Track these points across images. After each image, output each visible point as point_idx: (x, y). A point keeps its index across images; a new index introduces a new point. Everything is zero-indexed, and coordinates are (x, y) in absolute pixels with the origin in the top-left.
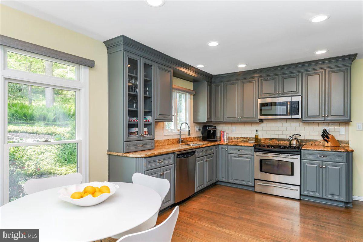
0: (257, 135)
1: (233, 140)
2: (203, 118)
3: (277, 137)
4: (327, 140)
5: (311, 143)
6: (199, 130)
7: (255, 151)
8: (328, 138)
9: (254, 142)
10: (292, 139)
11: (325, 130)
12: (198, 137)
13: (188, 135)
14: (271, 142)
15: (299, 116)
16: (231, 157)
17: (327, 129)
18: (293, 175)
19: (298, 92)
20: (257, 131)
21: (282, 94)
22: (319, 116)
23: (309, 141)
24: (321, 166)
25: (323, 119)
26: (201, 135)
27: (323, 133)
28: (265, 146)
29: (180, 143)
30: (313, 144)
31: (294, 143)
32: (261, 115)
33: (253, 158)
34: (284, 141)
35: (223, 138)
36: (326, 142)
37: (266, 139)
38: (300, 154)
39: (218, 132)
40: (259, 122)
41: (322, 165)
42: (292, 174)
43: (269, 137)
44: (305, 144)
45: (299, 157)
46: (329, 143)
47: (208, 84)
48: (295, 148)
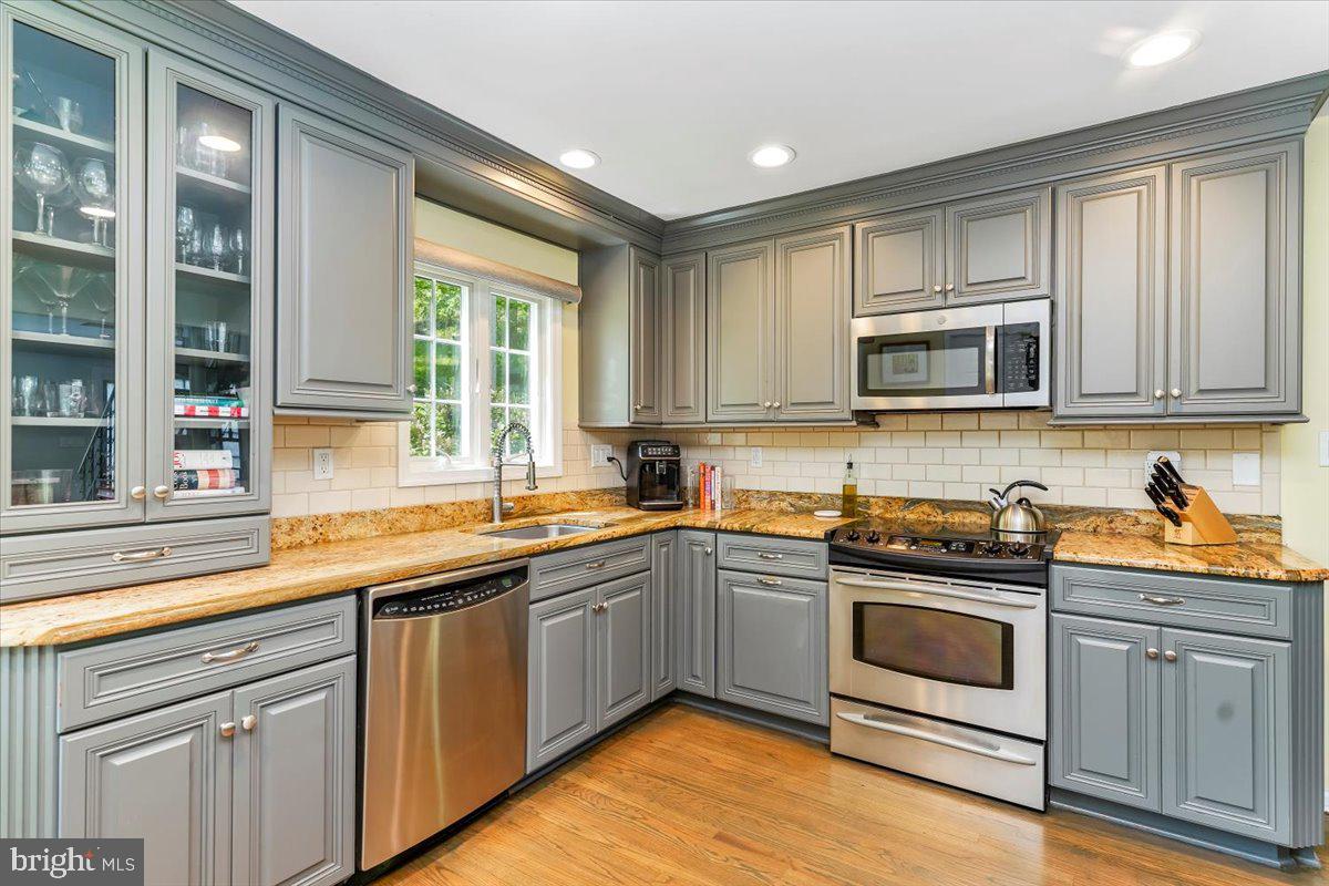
0: (850, 482)
1: (754, 504)
2: (617, 410)
3: (938, 496)
4: (1177, 510)
5: (1092, 521)
6: (610, 459)
7: (831, 563)
8: (1181, 502)
9: (839, 513)
10: (1004, 503)
11: (1168, 464)
12: (605, 491)
13: (526, 484)
14: (911, 517)
15: (1040, 398)
16: (732, 583)
17: (1174, 458)
18: (1012, 688)
19: (1035, 284)
20: (850, 465)
21: (961, 294)
22: (1135, 394)
23: (1086, 512)
24: (1151, 650)
25: (1157, 408)
26: (623, 483)
27: (1153, 477)
28: (878, 540)
29: (497, 522)
30: (1104, 529)
31: (1017, 523)
32: (864, 390)
33: (823, 593)
34: (968, 510)
35: (708, 497)
36: (1168, 524)
37: (889, 501)
38: (1046, 586)
39: (689, 471)
40: (854, 423)
41: (1160, 646)
42: (1007, 682)
43: (905, 495)
44: (1063, 526)
45: (1040, 600)
46: (1187, 526)
47: (638, 258)
48: (1019, 551)
